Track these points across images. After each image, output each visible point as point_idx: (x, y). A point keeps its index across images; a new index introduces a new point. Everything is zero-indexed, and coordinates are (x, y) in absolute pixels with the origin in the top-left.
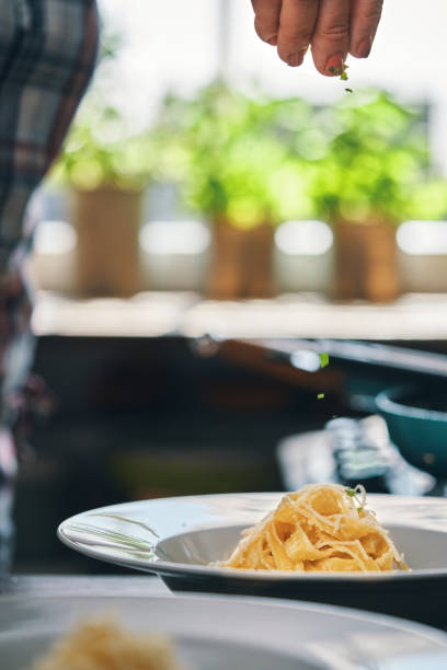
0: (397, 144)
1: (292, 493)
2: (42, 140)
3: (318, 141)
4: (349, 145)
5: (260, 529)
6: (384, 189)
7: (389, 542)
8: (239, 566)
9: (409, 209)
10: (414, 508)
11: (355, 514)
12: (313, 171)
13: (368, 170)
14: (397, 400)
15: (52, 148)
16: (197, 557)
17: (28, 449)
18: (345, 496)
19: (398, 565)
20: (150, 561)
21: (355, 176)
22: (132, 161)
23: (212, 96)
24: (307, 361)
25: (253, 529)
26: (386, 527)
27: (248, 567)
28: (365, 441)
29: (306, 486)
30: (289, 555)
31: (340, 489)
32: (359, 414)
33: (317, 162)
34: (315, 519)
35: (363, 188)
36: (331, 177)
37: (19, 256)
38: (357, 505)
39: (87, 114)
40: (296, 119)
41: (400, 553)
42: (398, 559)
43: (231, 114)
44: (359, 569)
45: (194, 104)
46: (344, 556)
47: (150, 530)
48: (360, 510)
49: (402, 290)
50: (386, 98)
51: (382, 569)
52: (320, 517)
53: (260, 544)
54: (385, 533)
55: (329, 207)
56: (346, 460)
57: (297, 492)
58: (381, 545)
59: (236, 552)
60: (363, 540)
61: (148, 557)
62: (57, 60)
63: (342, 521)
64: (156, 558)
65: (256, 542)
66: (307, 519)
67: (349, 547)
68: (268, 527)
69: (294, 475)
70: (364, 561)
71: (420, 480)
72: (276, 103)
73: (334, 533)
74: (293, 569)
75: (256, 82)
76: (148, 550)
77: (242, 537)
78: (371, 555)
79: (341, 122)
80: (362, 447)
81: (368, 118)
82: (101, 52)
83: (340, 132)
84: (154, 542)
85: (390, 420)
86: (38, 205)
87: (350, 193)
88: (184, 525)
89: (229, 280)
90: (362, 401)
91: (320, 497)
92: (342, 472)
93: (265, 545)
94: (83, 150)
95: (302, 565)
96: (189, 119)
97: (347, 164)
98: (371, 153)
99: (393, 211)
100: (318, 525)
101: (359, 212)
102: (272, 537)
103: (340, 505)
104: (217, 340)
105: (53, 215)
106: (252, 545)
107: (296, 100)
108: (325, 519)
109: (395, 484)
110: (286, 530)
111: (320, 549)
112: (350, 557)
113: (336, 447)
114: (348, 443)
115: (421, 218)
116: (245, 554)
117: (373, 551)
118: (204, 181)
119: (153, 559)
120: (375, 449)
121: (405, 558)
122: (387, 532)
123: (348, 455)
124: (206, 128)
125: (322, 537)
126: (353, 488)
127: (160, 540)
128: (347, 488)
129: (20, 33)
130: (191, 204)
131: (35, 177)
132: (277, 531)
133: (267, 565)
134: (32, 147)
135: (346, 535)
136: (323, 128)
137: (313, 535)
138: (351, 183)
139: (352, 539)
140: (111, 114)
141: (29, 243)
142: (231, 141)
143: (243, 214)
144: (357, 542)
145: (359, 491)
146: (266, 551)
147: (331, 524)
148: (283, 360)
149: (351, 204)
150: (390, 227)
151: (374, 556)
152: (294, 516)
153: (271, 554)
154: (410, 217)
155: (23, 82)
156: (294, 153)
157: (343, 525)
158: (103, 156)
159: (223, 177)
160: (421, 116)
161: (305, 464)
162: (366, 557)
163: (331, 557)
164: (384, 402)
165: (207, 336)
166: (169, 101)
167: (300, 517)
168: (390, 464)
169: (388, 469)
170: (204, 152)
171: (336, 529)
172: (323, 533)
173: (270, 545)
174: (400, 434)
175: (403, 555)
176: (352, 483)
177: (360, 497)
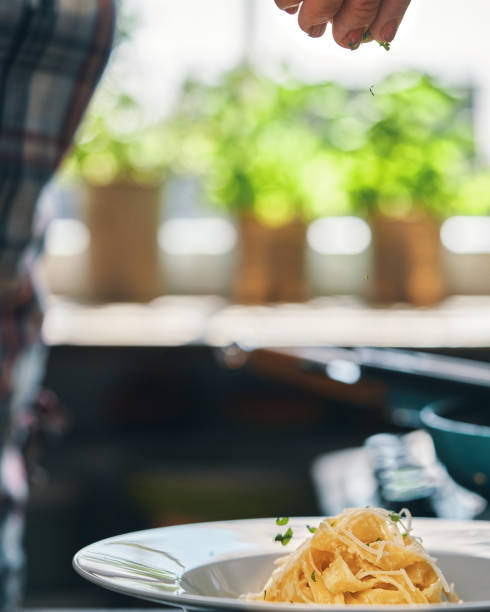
0: (440, 132)
1: (330, 518)
2: (53, 129)
3: (354, 128)
4: (387, 134)
5: (296, 557)
6: (426, 183)
7: (438, 571)
8: (273, 599)
9: (453, 204)
10: (463, 534)
11: (401, 541)
12: (349, 163)
13: (409, 161)
14: (445, 414)
15: (63, 139)
16: (226, 589)
17: (39, 470)
18: (388, 521)
19: (447, 597)
20: (174, 594)
21: (394, 167)
22: (150, 152)
23: (237, 81)
24: (345, 372)
25: (287, 557)
26: (432, 554)
27: (283, 600)
28: (409, 460)
29: (345, 510)
30: (328, 587)
31: (383, 513)
32: (401, 430)
33: (353, 153)
34: (355, 546)
35: (403, 181)
36: (368, 169)
37: (29, 259)
38: (402, 531)
39: (102, 105)
40: (330, 105)
41: (449, 584)
42: (448, 590)
43: (258, 100)
44: (405, 601)
45: (218, 90)
46: (388, 587)
47: (175, 560)
48: (405, 536)
49: (447, 293)
50: (428, 81)
51: (430, 601)
52: (363, 545)
53: (296, 574)
54: (432, 561)
55: (366, 202)
56: (388, 481)
57: (336, 517)
58: (429, 574)
59: (270, 583)
60: (409, 569)
61: (172, 590)
62: (70, 42)
63: (386, 548)
64: (181, 591)
65: (291, 572)
66: (347, 547)
67: (394, 577)
68: (304, 556)
69: (331, 497)
70: (410, 592)
71: (467, 502)
72: (307, 88)
73: (377, 561)
74: (332, 602)
75: (285, 66)
76: (173, 582)
77: (276, 567)
78: (417, 585)
79: (378, 108)
80: (405, 465)
81: (407, 103)
82: (117, 33)
83: (378, 120)
84: (178, 572)
85: (435, 433)
86: (49, 201)
87: (389, 186)
88: (212, 554)
89: (257, 282)
90: (405, 415)
91: (361, 522)
92: (384, 493)
93: (301, 575)
94: (96, 141)
95: (342, 597)
96: (212, 106)
97: (386, 154)
98: (413, 143)
99: (436, 205)
100: (359, 553)
101: (400, 208)
102: (310, 567)
103: (383, 531)
104: (245, 349)
105: (65, 213)
106: (287, 575)
107: (329, 84)
108: (369, 549)
109: (442, 507)
110: (324, 559)
111: (362, 580)
112: (396, 589)
113: (378, 466)
114: (390, 462)
115: (467, 213)
116: (280, 586)
117: (420, 581)
118: (228, 175)
119: (179, 592)
120: (419, 468)
121: (455, 588)
122: (434, 560)
123: (390, 474)
124: (231, 115)
125: (364, 566)
126: (398, 512)
127: (187, 570)
128: (391, 513)
129: (28, 12)
130: (215, 199)
131: (45, 171)
132: (314, 560)
133: (304, 598)
134: (42, 138)
135: (391, 564)
136: (359, 116)
137: (354, 564)
138: (391, 176)
139: (397, 568)
140: (126, 102)
141: (40, 244)
142: (258, 131)
143: (272, 210)
144: (403, 572)
145: (404, 515)
146: (304, 581)
147: (374, 551)
148: (319, 370)
149: (390, 198)
150: (433, 223)
151: (420, 587)
152: (333, 544)
153: (308, 585)
154: (455, 213)
155: (31, 67)
156: (327, 143)
157: (387, 553)
158: (118, 147)
159: (249, 170)
160: (464, 101)
161: (342, 484)
162: (413, 589)
163: (374, 588)
164: (430, 417)
165: (235, 345)
166: (189, 87)
167: (340, 544)
168: (437, 484)
169: (434, 491)
170: (229, 143)
171: (380, 556)
172: (366, 561)
173: (308, 575)
174: (447, 451)
175: (452, 585)
176: (396, 506)
177: (405, 522)
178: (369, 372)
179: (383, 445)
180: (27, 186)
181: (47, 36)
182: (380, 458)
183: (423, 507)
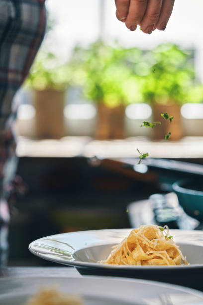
0: (181, 69)
1: (135, 229)
2: (20, 68)
3: (145, 67)
4: (159, 69)
5: (121, 245)
6: (175, 89)
7: (179, 251)
8: (111, 263)
9: (186, 98)
10: (190, 236)
11: (164, 239)
12: (143, 81)
13: (168, 80)
14: (182, 186)
16: (92, 258)
18: (159, 231)
19: (183, 262)
20: (70, 261)
21: (162, 83)
22: (61, 77)
23: (96, 47)
24: (141, 168)
25: (117, 246)
26: (178, 244)
27: (115, 263)
28: (167, 205)
29: (141, 226)
30: (134, 258)
31: (157, 227)
32: (164, 192)
33: (145, 77)
34: (146, 241)
35: (165, 89)
36: (151, 84)
37: (10, 121)
38: (165, 235)
39: (41, 57)
40: (135, 57)
41: (184, 257)
42: (183, 259)
43: (105, 55)
44: (166, 264)
45: (88, 51)
46: (159, 258)
47: (71, 247)
48: (166, 237)
49: (183, 135)
50: (176, 47)
51: (176, 264)
52: (149, 241)
53: (121, 252)
54: (177, 247)
55: (150, 98)
56: (160, 214)
57: (138, 229)
58: (176, 253)
59: (110, 256)
60: (168, 251)
61: (70, 259)
62: (27, 32)
63: (158, 242)
64: (74, 259)
65: (119, 251)
66: (142, 241)
67: (161, 254)
68: (124, 245)
69: (135, 220)
70: (168, 260)
71: (192, 222)
72: (125, 50)
73: (154, 247)
74: (136, 264)
75: (116, 41)
76: (70, 256)
77: (113, 249)
78: (171, 257)
79: (155, 59)
80: (166, 207)
81: (167, 57)
83: (155, 63)
84: (72, 252)
85: (179, 195)
86: (18, 98)
87: (159, 91)
88: (86, 244)
89: (105, 131)
90: (166, 186)
91: (148, 231)
92: (157, 219)
93: (123, 253)
94: (38, 72)
95: (140, 262)
96: (86, 57)
97: (158, 78)
98: (169, 73)
99: (179, 99)
100: (147, 244)
101: (164, 100)
102: (128, 249)
103: (157, 235)
104: (101, 159)
105: (25, 102)
106: (118, 253)
107: (135, 49)
108: (151, 242)
109: (181, 224)
110: (132, 246)
111: (148, 255)
112: (162, 259)
113: (154, 207)
114: (160, 206)
115: (192, 102)
116: (114, 257)
117: (172, 255)
118: (93, 86)
119: (72, 260)
120: (172, 208)
121: (187, 258)
122: (178, 247)
123: (160, 211)
124: (94, 62)
125: (149, 249)
126: (163, 227)
127: (76, 250)
128: (160, 227)
129: (10, 19)
130: (87, 96)
131: (17, 85)
132: (129, 247)
133: (124, 263)
134: (16, 71)
135: (160, 248)
136: (147, 62)
137: (145, 248)
138: (160, 87)
139: (162, 250)
140: (51, 56)
141: (15, 115)
142: (105, 68)
143: (111, 101)
144: (165, 251)
145: (165, 228)
146: (124, 256)
147: (153, 243)
148: (130, 168)
149: (160, 96)
150: (178, 106)
151: (172, 258)
152: (136, 240)
153: (126, 257)
154: (186, 102)
156: (134, 73)
157: (158, 244)
158: (47, 75)
159: (101, 84)
160: (191, 55)
161: (140, 215)
162: (169, 259)
163: (153, 258)
164: (176, 187)
165: (95, 157)
166: (77, 49)
167: (139, 240)
168: (179, 215)
169: (178, 218)
170: (93, 73)
171: (155, 245)
172: (150, 247)
173: (126, 253)
174: (183, 201)
175: (185, 257)
176: (162, 224)
177: (166, 231)
178: (151, 168)
179: (157, 198)
180: (10, 91)
181: (18, 29)
182: (156, 205)
183: (173, 225)
